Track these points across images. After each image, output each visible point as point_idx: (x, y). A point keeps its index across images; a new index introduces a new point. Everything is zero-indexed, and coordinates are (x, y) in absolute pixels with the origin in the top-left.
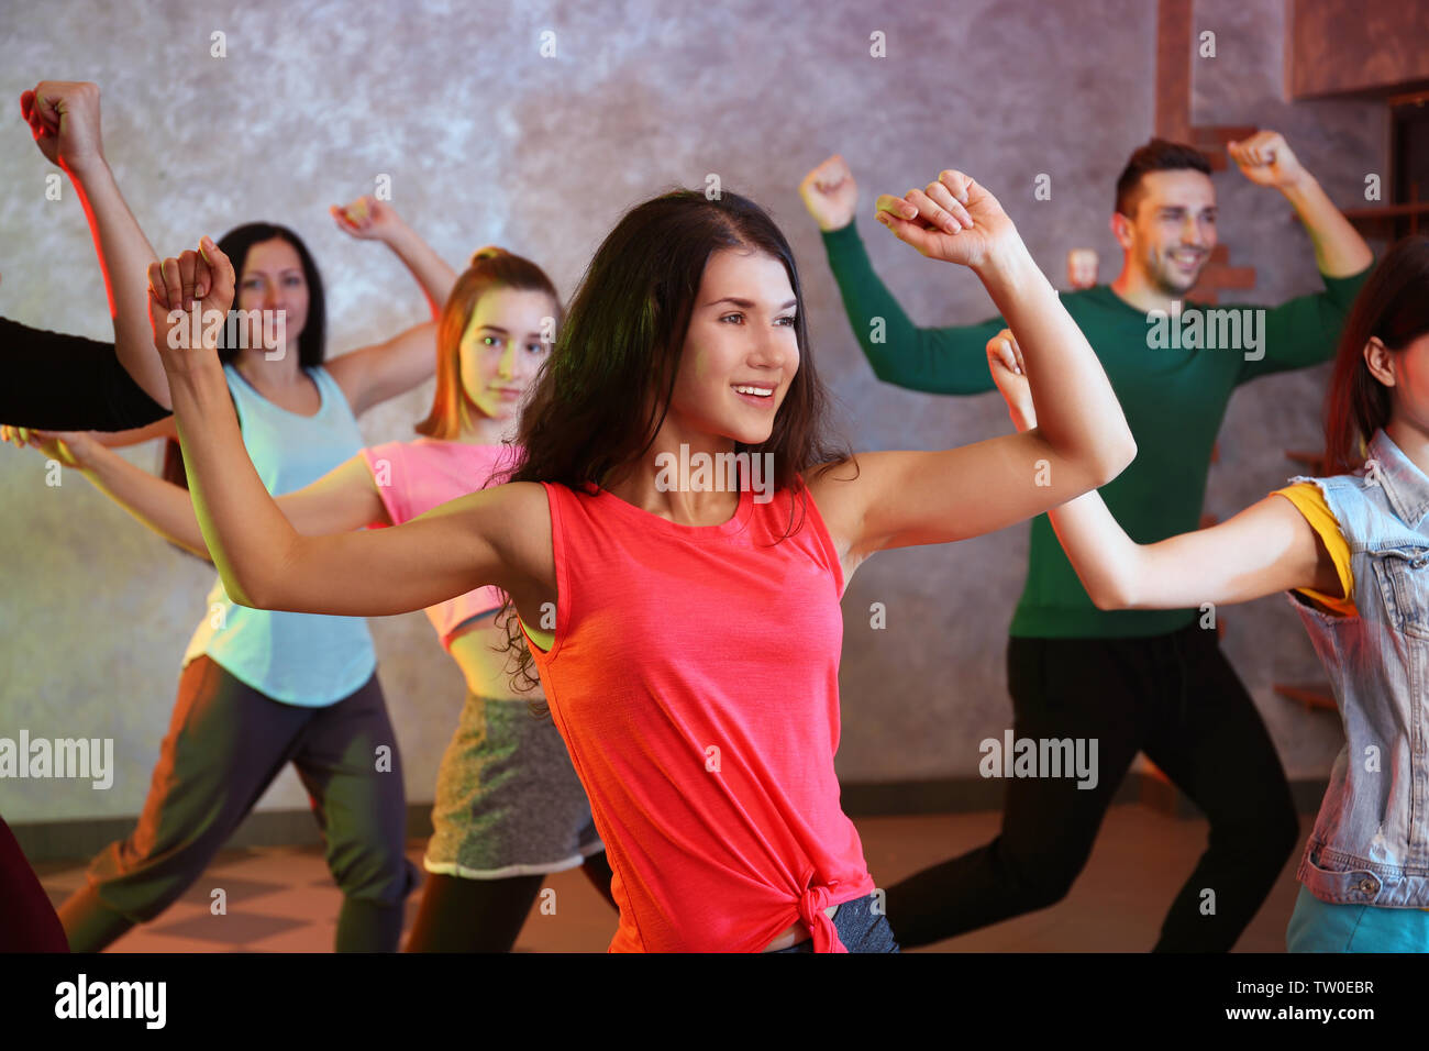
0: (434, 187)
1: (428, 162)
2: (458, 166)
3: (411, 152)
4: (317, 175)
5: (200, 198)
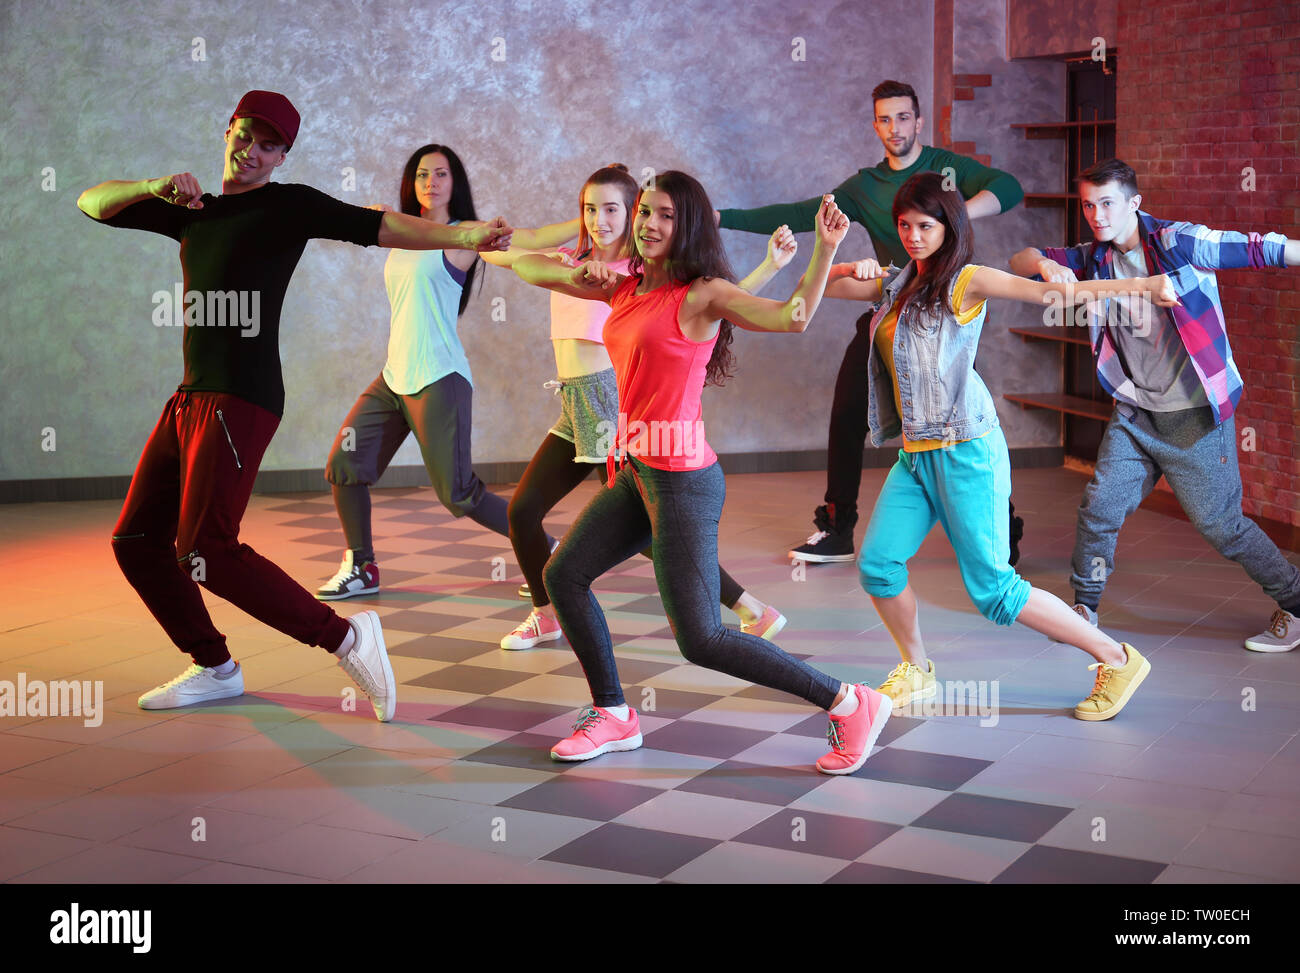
0: (522, 109)
3: (509, 89)
4: (456, 102)
5: (391, 116)
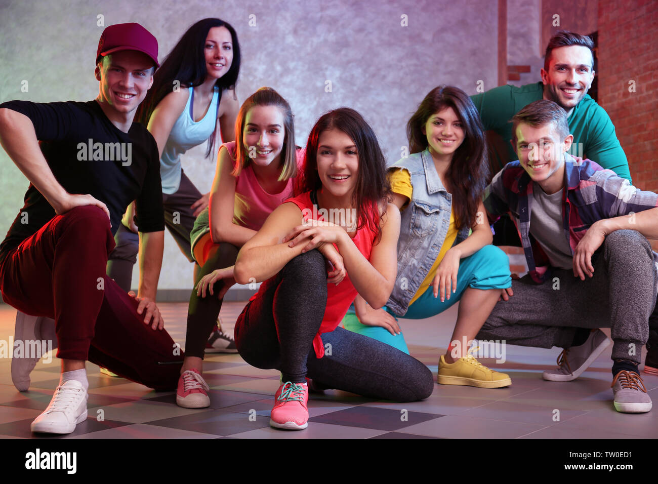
1: (251, 79)
2: (261, 80)
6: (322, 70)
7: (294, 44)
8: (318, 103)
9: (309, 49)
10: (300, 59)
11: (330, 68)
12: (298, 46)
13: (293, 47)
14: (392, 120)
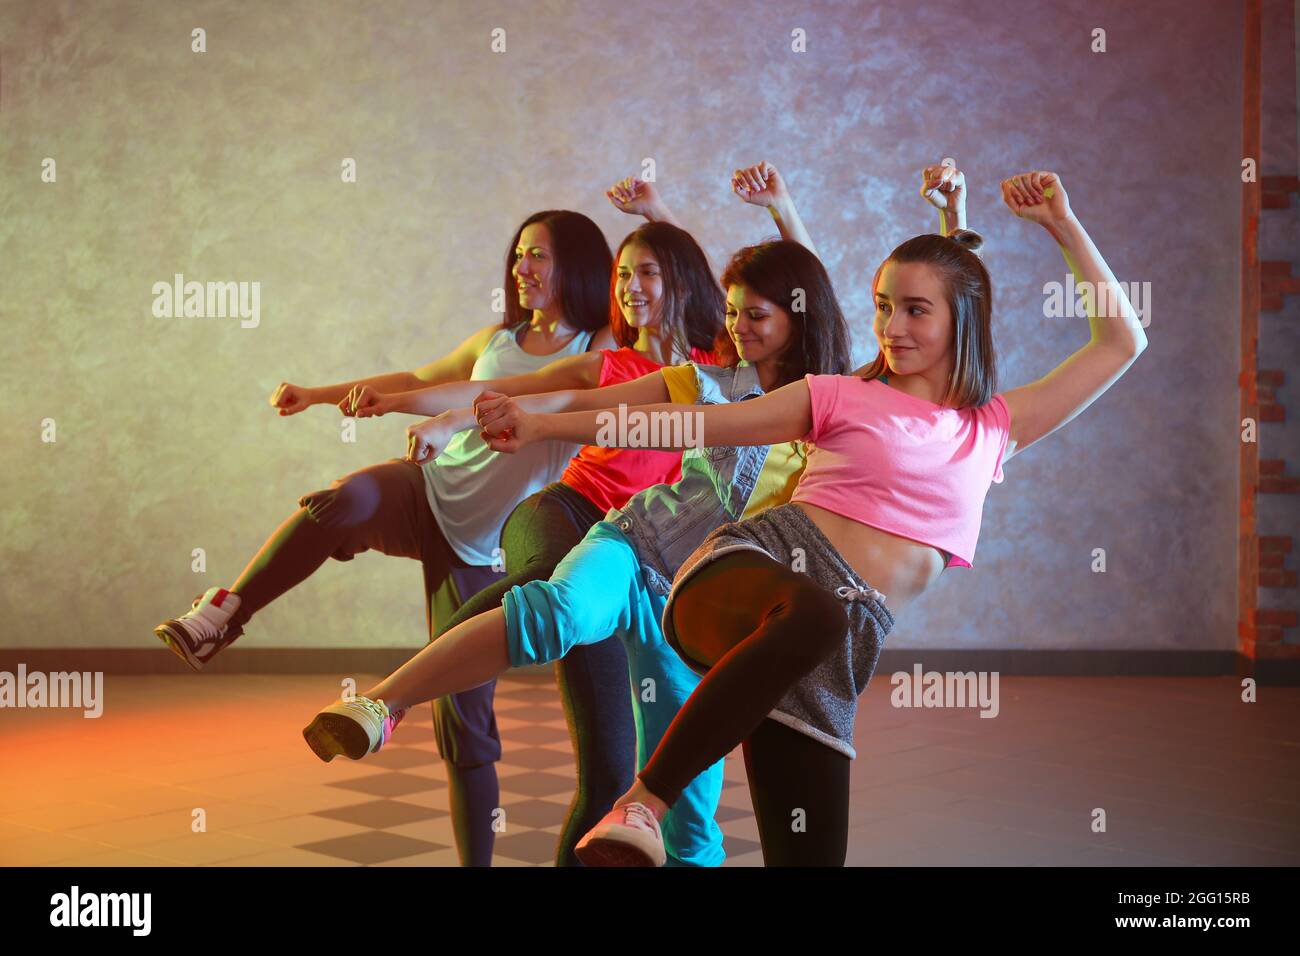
6: (855, 186)
7: (796, 131)
8: (846, 255)
9: (828, 142)
10: (808, 162)
11: (874, 180)
12: (804, 135)
13: (794, 138)
14: (1006, 291)
